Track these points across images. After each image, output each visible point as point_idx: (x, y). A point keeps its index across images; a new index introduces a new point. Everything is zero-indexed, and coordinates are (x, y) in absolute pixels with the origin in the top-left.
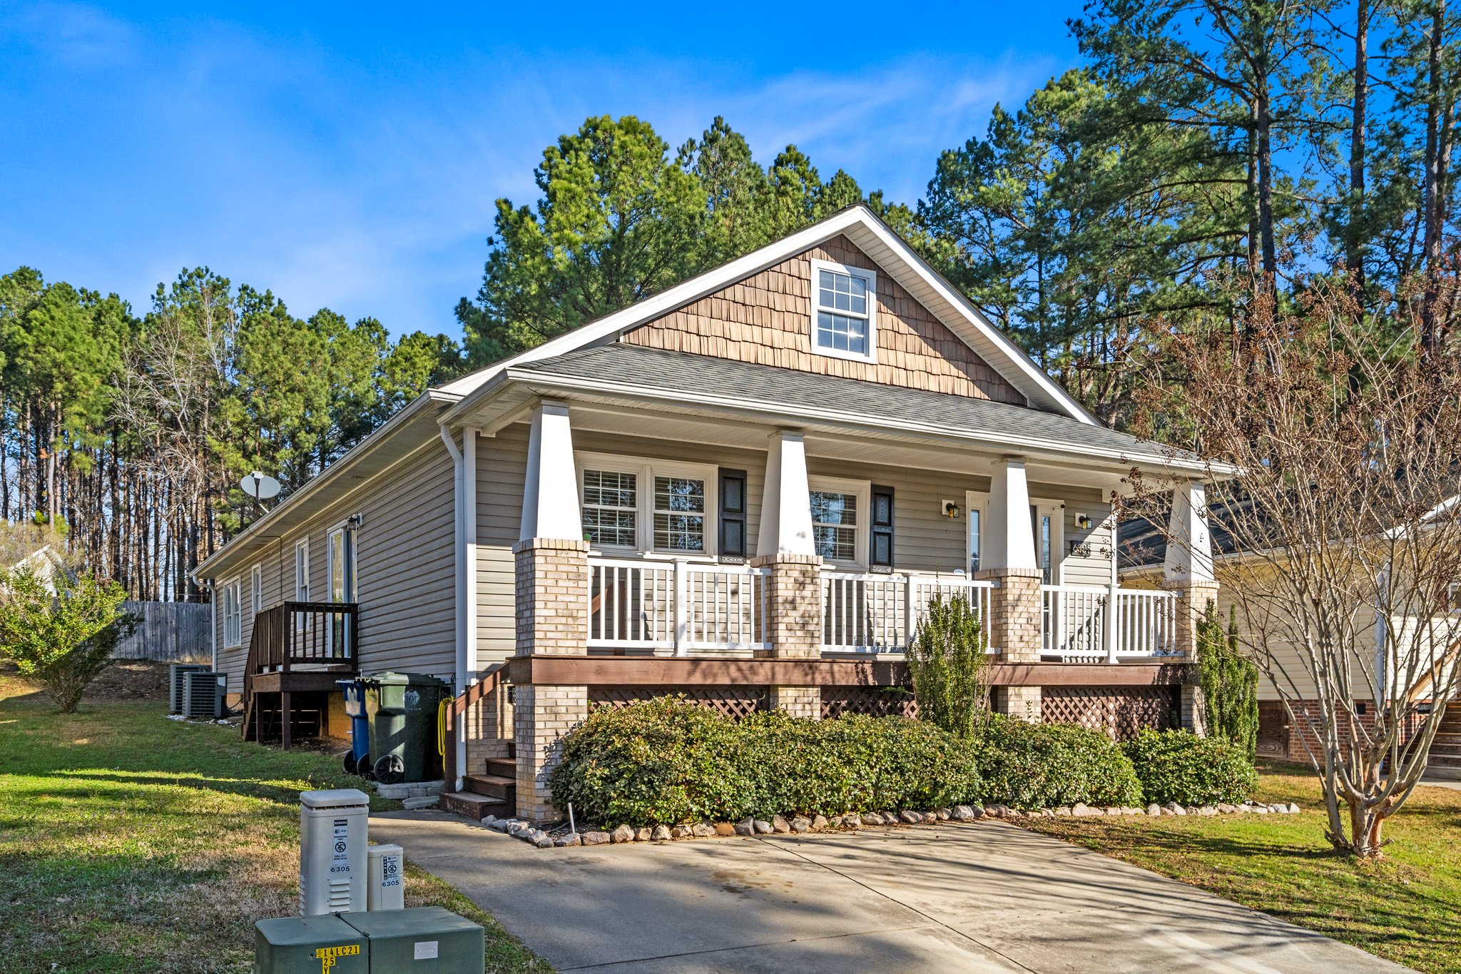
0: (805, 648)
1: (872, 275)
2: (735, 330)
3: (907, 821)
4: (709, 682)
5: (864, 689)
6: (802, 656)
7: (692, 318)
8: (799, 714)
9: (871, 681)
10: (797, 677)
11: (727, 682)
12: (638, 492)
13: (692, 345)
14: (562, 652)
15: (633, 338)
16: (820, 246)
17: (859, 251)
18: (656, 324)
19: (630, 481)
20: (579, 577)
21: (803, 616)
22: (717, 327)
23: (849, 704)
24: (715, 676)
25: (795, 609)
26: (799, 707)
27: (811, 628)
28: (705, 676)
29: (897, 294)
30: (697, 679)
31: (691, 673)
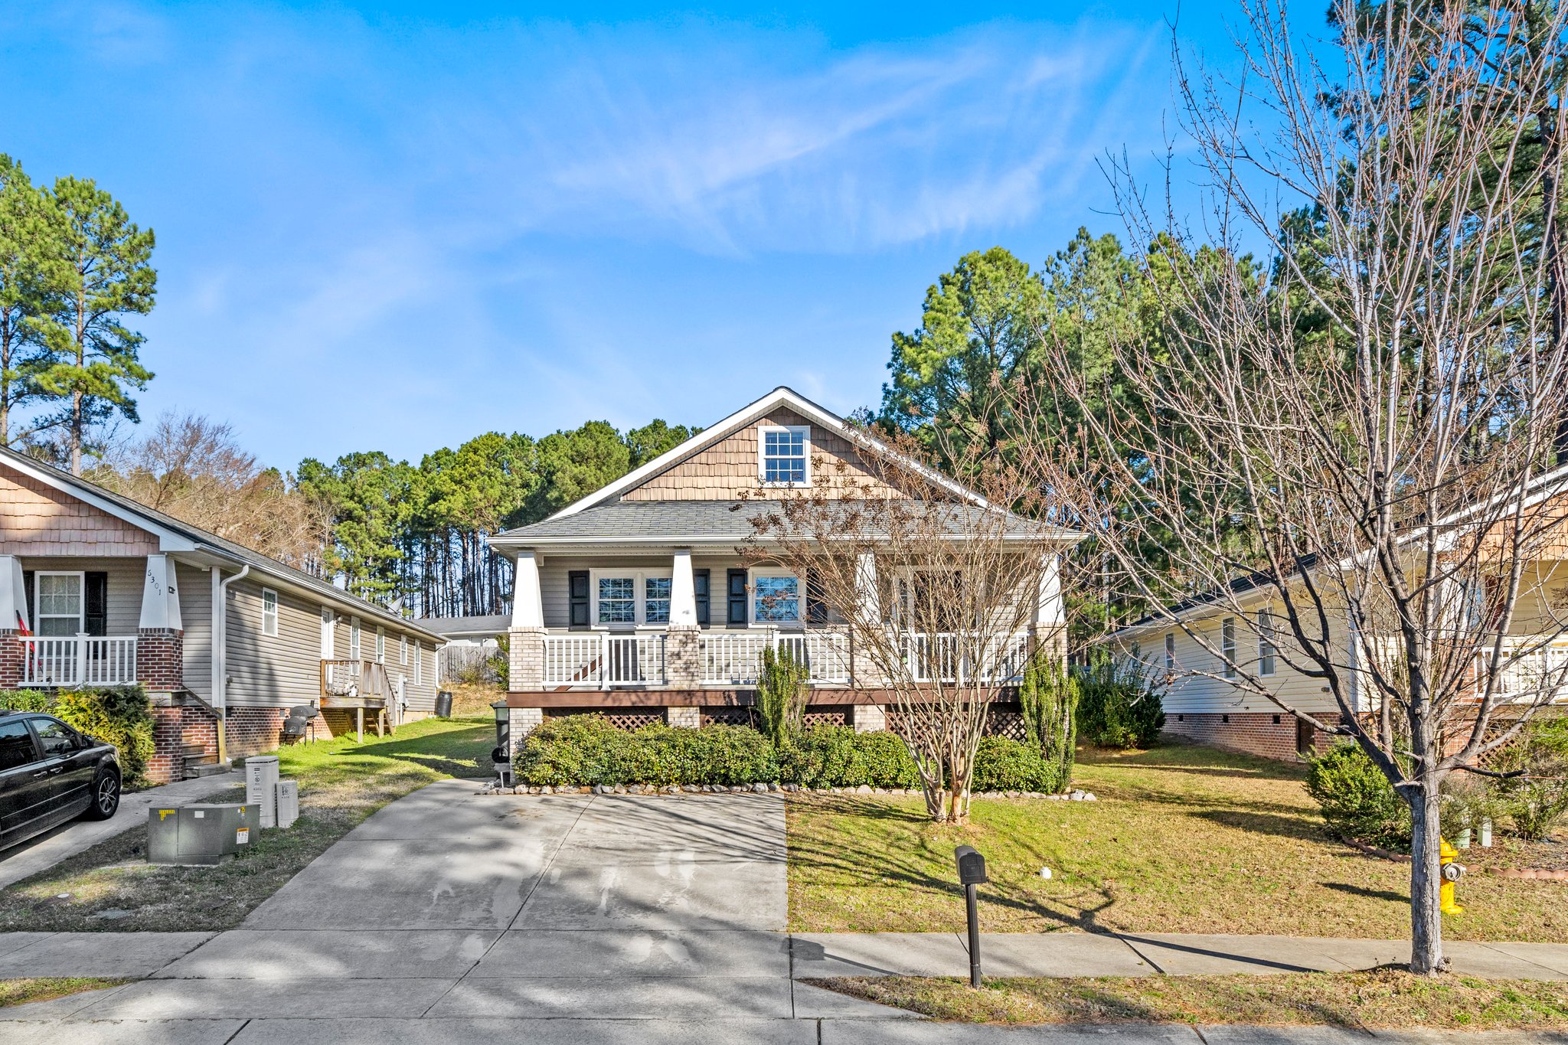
0: (687, 682)
1: (807, 429)
2: (700, 482)
3: (714, 791)
4: (616, 705)
5: (729, 708)
6: (685, 687)
7: (671, 479)
8: (683, 724)
9: (735, 703)
10: (679, 699)
11: (629, 704)
12: (634, 589)
13: (670, 495)
14: (526, 689)
15: (629, 497)
16: (766, 417)
17: (796, 415)
18: (645, 486)
19: (629, 582)
20: (535, 647)
21: (686, 663)
22: (688, 482)
23: (730, 717)
24: (621, 700)
25: (680, 658)
26: (683, 719)
27: (692, 670)
28: (614, 700)
29: (829, 438)
30: (609, 703)
31: (604, 700)
